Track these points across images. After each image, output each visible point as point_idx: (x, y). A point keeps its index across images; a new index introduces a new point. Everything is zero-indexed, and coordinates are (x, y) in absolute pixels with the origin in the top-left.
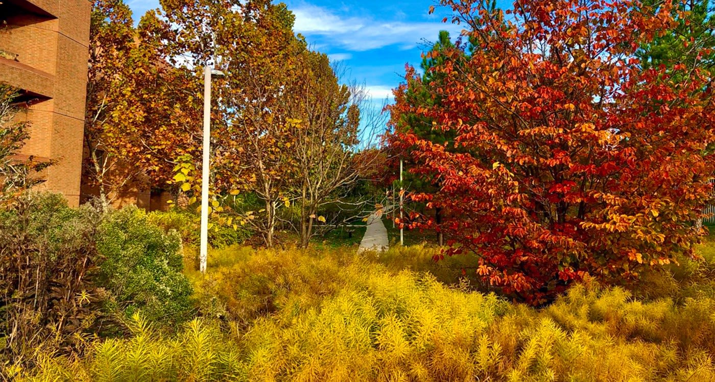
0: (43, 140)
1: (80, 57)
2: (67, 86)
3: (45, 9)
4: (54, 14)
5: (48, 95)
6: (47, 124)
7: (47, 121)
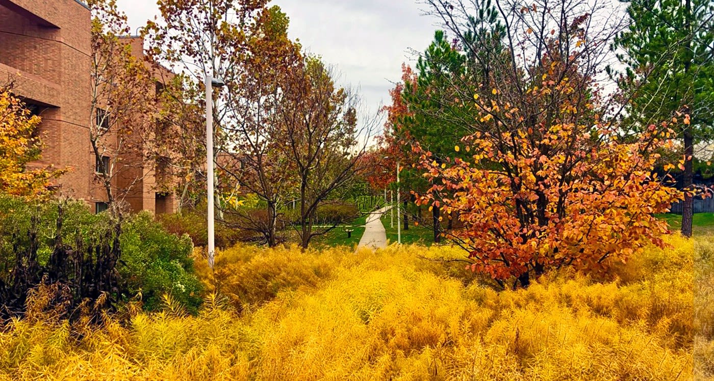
0: (54, 147)
1: (83, 66)
2: (72, 95)
3: (47, 19)
4: (57, 24)
5: (55, 104)
6: (56, 133)
7: (56, 130)
